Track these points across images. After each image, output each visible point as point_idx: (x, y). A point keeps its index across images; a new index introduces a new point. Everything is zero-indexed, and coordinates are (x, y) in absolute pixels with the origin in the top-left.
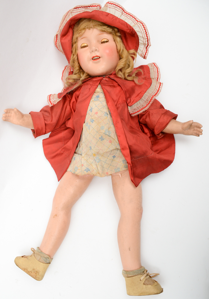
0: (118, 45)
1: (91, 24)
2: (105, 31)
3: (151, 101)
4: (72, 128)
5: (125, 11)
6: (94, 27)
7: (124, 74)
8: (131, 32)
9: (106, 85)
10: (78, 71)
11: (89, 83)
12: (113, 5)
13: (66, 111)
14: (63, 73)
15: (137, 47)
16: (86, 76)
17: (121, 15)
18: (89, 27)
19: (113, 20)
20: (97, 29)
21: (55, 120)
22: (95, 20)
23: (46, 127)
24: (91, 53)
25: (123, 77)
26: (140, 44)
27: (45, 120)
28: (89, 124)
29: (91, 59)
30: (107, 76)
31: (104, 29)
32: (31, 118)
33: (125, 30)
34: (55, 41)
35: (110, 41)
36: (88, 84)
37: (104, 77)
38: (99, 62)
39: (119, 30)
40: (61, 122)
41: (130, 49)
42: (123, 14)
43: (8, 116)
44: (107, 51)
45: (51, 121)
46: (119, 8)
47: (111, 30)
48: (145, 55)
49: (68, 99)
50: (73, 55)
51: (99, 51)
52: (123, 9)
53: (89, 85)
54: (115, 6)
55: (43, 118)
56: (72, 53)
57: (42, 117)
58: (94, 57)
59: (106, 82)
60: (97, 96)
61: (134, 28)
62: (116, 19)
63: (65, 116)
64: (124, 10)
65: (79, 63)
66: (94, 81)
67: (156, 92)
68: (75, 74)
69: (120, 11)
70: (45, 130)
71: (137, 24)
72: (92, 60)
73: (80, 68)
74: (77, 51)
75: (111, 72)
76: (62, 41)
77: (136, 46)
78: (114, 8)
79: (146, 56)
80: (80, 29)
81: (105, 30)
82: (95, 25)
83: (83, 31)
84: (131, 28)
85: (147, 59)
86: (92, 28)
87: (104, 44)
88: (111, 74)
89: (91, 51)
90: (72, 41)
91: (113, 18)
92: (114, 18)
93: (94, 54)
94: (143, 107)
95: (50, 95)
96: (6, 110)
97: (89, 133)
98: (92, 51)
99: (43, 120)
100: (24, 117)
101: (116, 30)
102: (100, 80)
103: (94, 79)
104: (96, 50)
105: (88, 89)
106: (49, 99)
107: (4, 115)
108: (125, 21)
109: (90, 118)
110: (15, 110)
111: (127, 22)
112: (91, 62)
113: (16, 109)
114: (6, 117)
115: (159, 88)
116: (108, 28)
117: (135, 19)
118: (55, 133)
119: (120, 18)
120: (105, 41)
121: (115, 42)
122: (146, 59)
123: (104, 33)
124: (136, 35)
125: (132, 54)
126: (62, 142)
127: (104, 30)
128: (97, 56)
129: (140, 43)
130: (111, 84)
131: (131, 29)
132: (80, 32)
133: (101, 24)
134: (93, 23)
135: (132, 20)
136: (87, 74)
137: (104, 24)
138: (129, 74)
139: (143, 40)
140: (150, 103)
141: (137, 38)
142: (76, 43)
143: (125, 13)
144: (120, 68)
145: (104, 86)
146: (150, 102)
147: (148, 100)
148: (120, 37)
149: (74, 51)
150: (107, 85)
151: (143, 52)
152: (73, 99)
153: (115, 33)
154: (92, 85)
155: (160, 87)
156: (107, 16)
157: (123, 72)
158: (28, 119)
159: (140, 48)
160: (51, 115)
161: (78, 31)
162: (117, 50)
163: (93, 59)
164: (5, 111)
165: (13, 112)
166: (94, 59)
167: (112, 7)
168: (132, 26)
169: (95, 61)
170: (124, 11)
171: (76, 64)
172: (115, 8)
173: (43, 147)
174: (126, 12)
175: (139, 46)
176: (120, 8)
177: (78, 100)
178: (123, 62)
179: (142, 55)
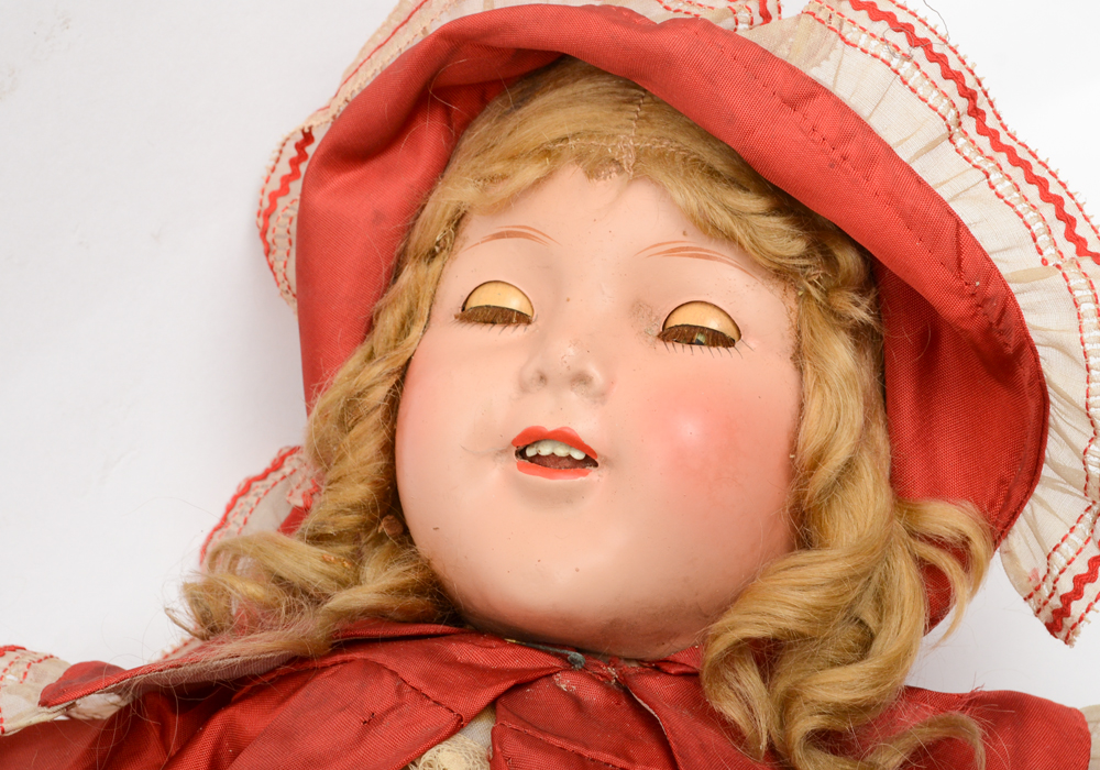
0: (813, 407)
1: (626, 131)
2: (730, 238)
5: (991, 122)
6: (644, 166)
7: (786, 706)
8: (988, 331)
9: (549, 749)
10: (350, 520)
11: (391, 663)
12: (882, 27)
14: (235, 499)
15: (1017, 493)
16: (402, 590)
17: (933, 145)
18: (595, 153)
19: (836, 155)
20: (664, 191)
22: (676, 112)
24: (524, 388)
25: (763, 726)
26: (1046, 471)
29: (503, 452)
30: (612, 671)
31: (736, 214)
33: (932, 293)
34: (275, 185)
35: (749, 345)
36: (380, 667)
37: (570, 665)
38: (569, 497)
39: (876, 277)
41: (937, 491)
42: (961, 142)
44: (690, 430)
46: (934, 70)
47: (799, 246)
48: (1067, 599)
49: (154, 753)
50: (370, 357)
51: (602, 396)
52: (970, 95)
53: (388, 679)
54: (900, 39)
56: (363, 339)
58: (533, 437)
59: (567, 714)
61: (1021, 300)
62: (872, 161)
64: (982, 104)
65: (389, 449)
66: (453, 663)
68: (318, 539)
69: (933, 98)
71: (1071, 271)
72: (514, 460)
73: (388, 502)
74: (416, 331)
75: (663, 636)
76: (319, 199)
77: (1002, 482)
78: (884, 54)
79: (1077, 608)
80: (507, 144)
81: (739, 232)
82: (661, 157)
83: (530, 172)
84: (991, 290)
85: (1079, 640)
86: (621, 171)
87: (681, 351)
88: (658, 667)
89: (530, 373)
90: (409, 229)
91: (847, 138)
92: (852, 149)
93: (544, 413)
98: (543, 378)
101: (848, 259)
102: (513, 672)
103: (467, 652)
104: (581, 379)
105: (355, 723)
108: (954, 206)
111: (966, 220)
112: (501, 472)
116: (776, 223)
117: (1061, 215)
119: (916, 167)
120: (702, 330)
121: (800, 370)
122: (1067, 640)
123: (725, 251)
124: (1025, 373)
125: (939, 543)
127: (724, 219)
128: (572, 441)
129: (1056, 469)
130: (606, 757)
131: (986, 300)
132: (498, 168)
133: (719, 164)
134: (647, 131)
135: (1030, 216)
136: (414, 576)
137: (750, 174)
138: (837, 724)
139: (1082, 443)
141: (1033, 405)
142: (437, 263)
143: (984, 142)
144: (755, 632)
145: (513, 747)
148: (860, 335)
149: (388, 323)
150: (558, 743)
151: (1059, 560)
153: (826, 293)
154: (408, 695)
156: (793, 104)
157: (782, 685)
159: (1040, 512)
161: (489, 156)
162: (793, 447)
163: (521, 453)
166: (538, 459)
167: (874, 46)
168: (1004, 270)
169: (538, 479)
170: (975, 112)
171: (364, 451)
172: (895, 63)
174: (993, 136)
175: (1038, 490)
176: (948, 74)
178: (805, 588)
179: (1045, 591)
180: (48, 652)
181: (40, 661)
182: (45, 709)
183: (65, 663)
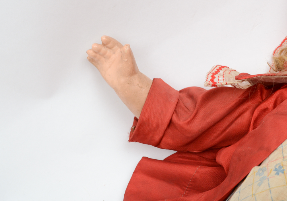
4: (225, 167)
13: (236, 122)
21: (197, 126)
23: (169, 131)
27: (175, 111)
28: (266, 174)
32: (148, 90)
40: (209, 141)
43: (103, 55)
45: (189, 123)
49: (258, 99)
55: (174, 106)
57: (174, 101)
63: (227, 131)
70: (161, 135)
95: (223, 67)
96: (107, 37)
97: (253, 195)
99: (171, 109)
100: (136, 76)
106: (214, 72)
107: (96, 46)
109: (278, 162)
110: (126, 49)
113: (129, 47)
114: (97, 52)
118: (181, 159)
126: (183, 189)
152: (269, 103)
158: (141, 87)
160: (195, 110)
164: (104, 39)
165: (118, 51)
173: (135, 172)
177: (279, 108)
180: (234, 69)
181: (233, 71)
182: (237, 80)
183: (239, 73)
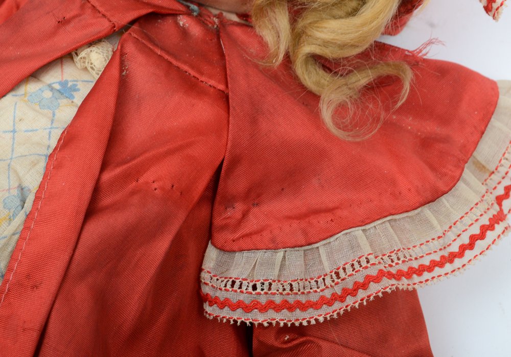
3: (353, 292)
30: (215, 20)
37: (191, 12)
60: (64, 84)
67: (426, 261)
94: (291, 299)
102: (155, 6)
115: (463, 248)
130: (186, 67)
140: (342, 299)
145: (130, 48)
146: (346, 292)
147: (342, 275)
150: (160, 52)
155: (471, 246)
